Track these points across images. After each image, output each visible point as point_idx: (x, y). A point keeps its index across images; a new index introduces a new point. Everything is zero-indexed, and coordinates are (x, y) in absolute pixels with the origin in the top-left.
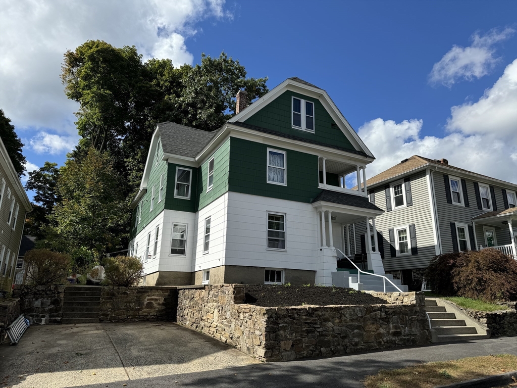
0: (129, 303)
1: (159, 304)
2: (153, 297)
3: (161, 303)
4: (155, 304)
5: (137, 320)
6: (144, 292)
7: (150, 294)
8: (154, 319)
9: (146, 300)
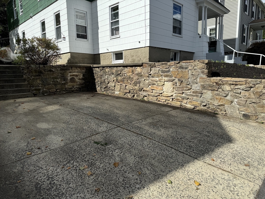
0: (56, 79)
1: (79, 79)
2: (74, 74)
3: (81, 78)
4: (77, 79)
5: (64, 92)
6: (66, 69)
7: (71, 71)
8: (78, 90)
9: (69, 76)
